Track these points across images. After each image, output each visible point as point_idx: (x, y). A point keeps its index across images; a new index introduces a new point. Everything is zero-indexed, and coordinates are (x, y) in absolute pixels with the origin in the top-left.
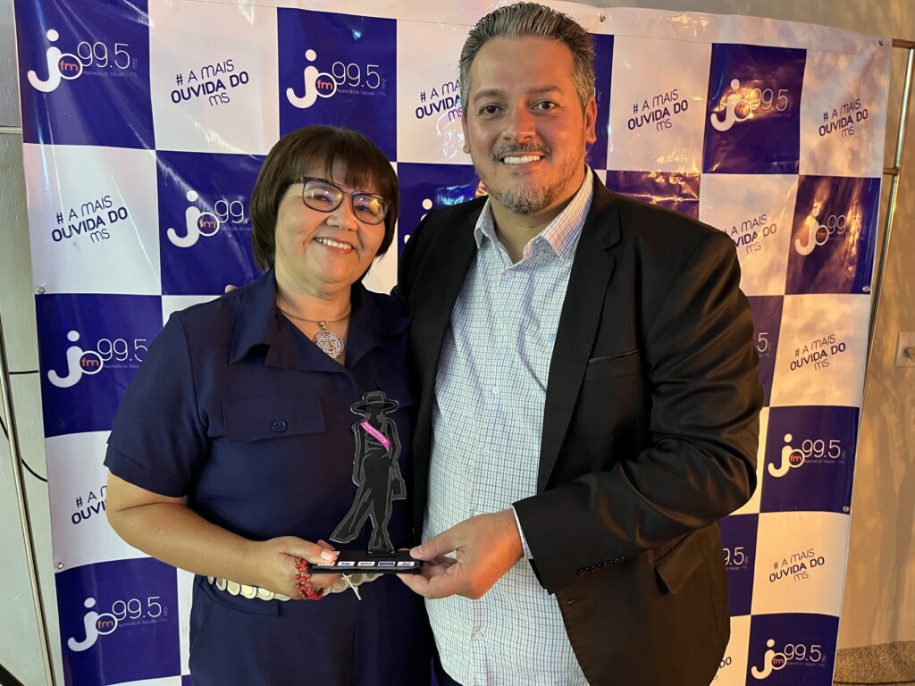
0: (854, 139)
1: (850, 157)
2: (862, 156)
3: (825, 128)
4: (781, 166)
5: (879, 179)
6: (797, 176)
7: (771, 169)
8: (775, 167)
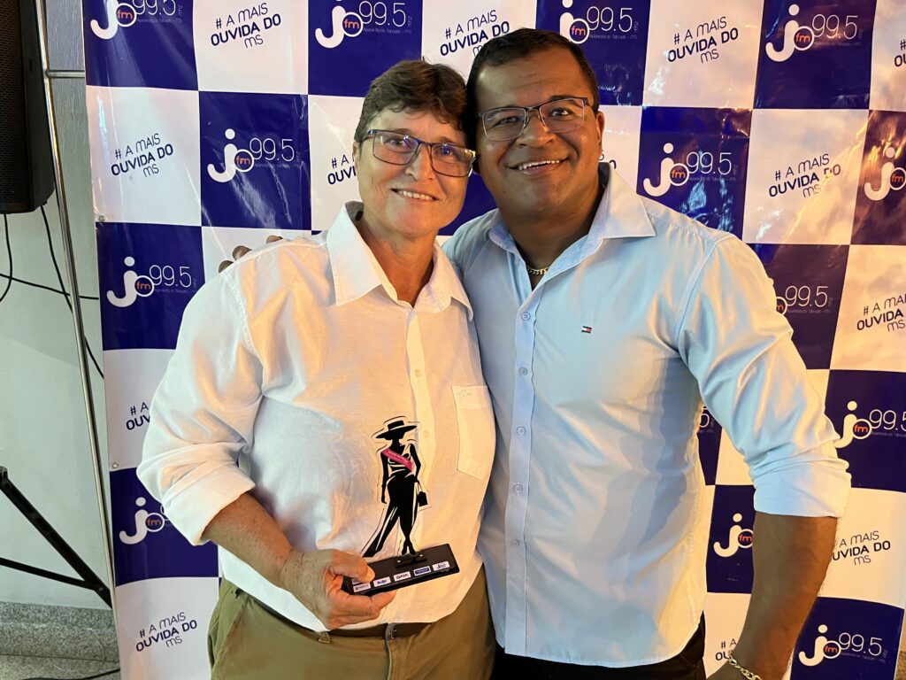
3: (901, 57)
4: (848, 100)
6: (867, 111)
7: (837, 103)
8: (841, 102)
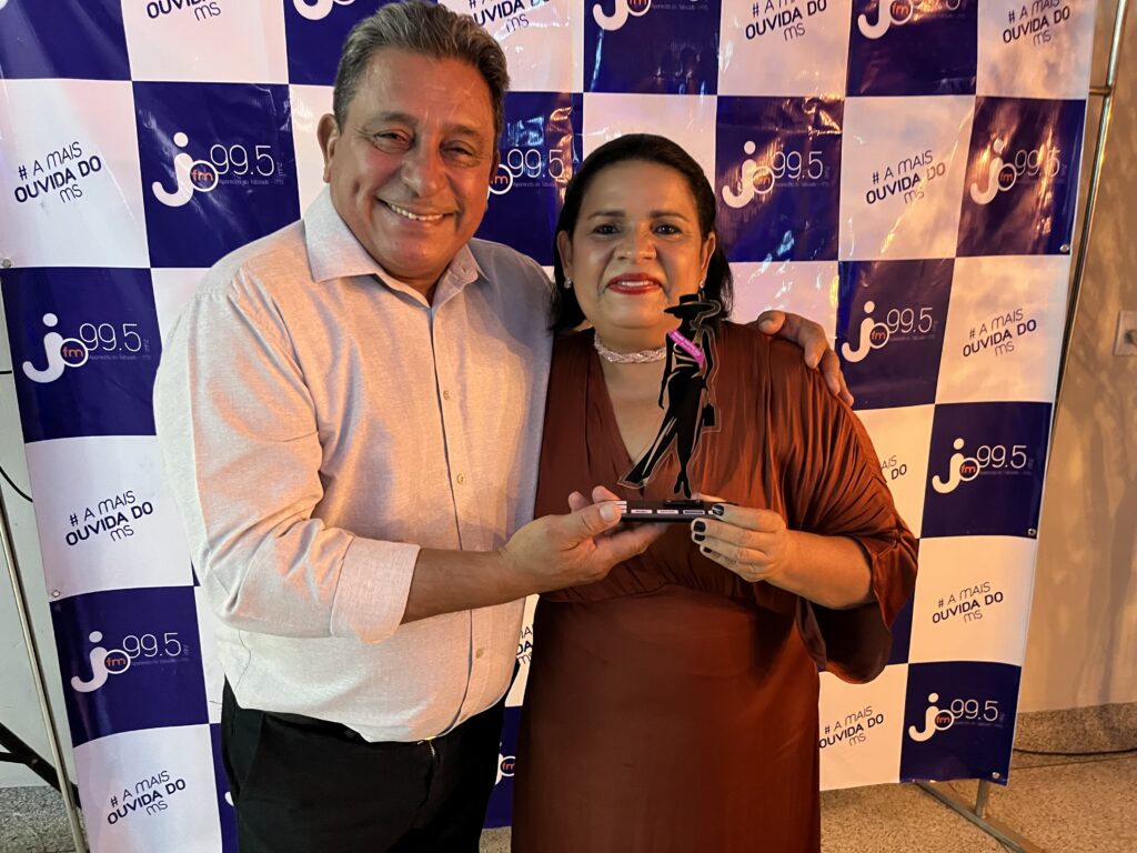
0: (1051, 47)
1: (1045, 72)
2: (1062, 70)
3: (1012, 33)
4: (952, 85)
5: (1084, 101)
6: (974, 97)
7: (939, 89)
8: (944, 86)
